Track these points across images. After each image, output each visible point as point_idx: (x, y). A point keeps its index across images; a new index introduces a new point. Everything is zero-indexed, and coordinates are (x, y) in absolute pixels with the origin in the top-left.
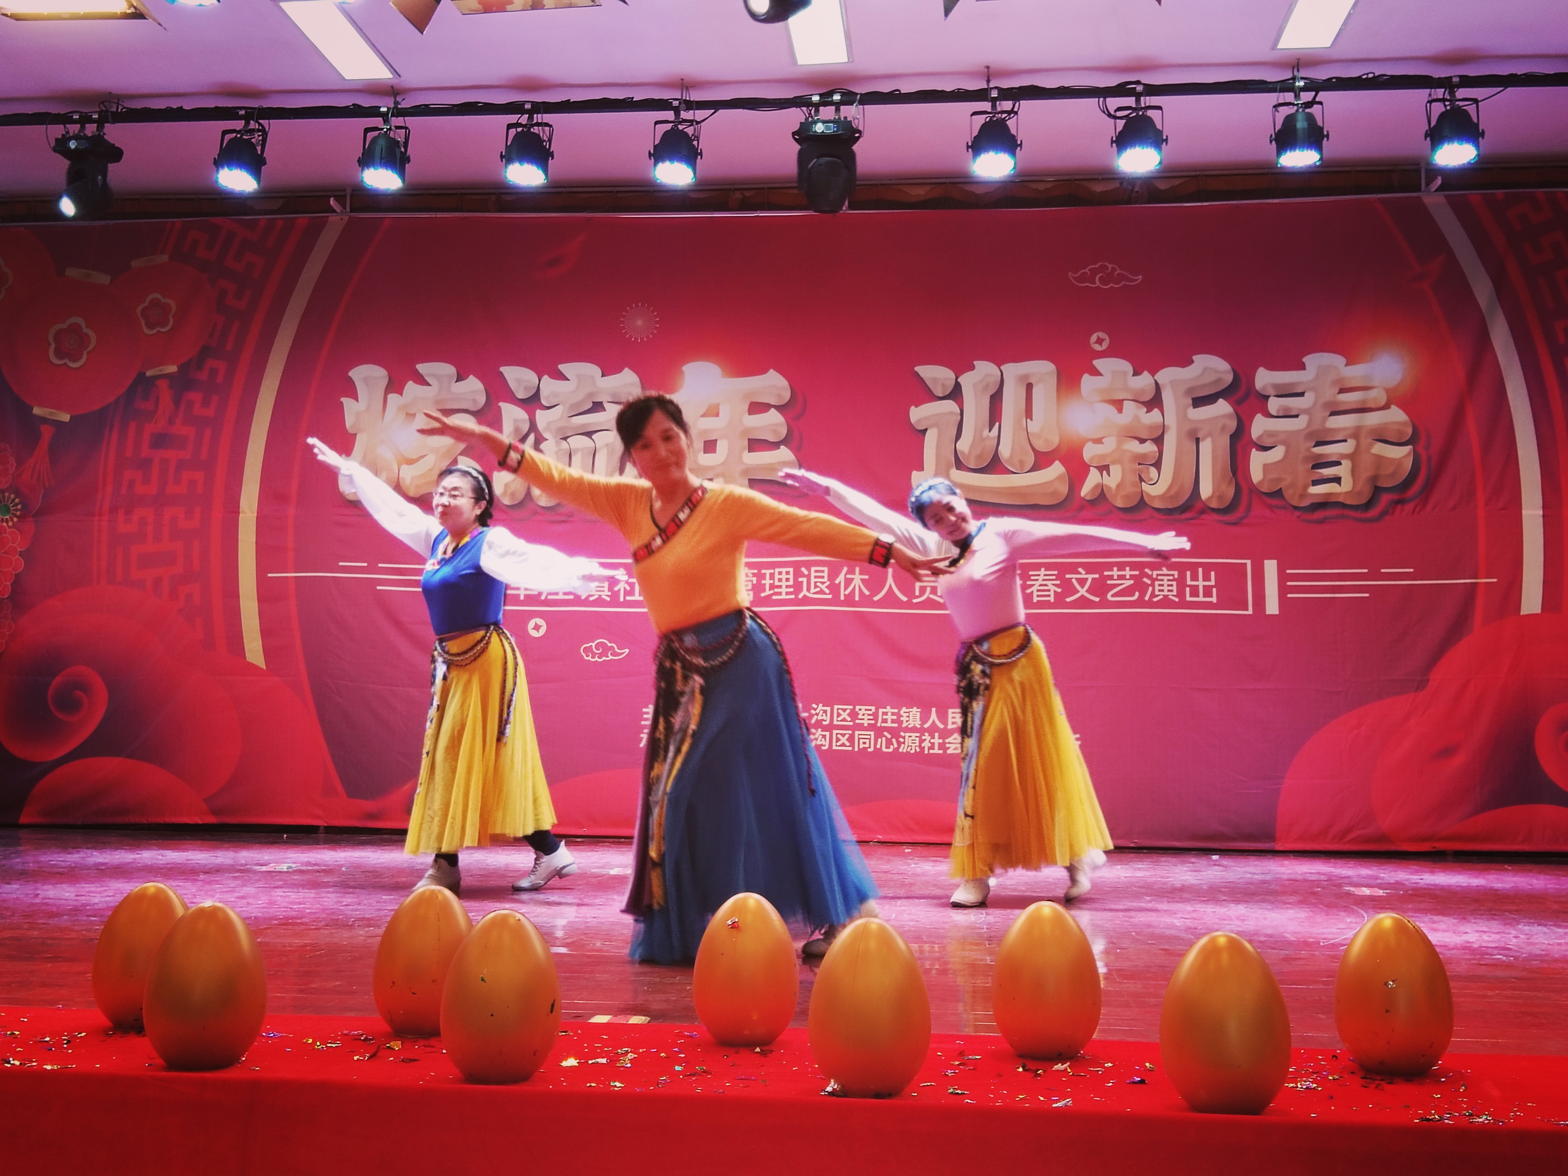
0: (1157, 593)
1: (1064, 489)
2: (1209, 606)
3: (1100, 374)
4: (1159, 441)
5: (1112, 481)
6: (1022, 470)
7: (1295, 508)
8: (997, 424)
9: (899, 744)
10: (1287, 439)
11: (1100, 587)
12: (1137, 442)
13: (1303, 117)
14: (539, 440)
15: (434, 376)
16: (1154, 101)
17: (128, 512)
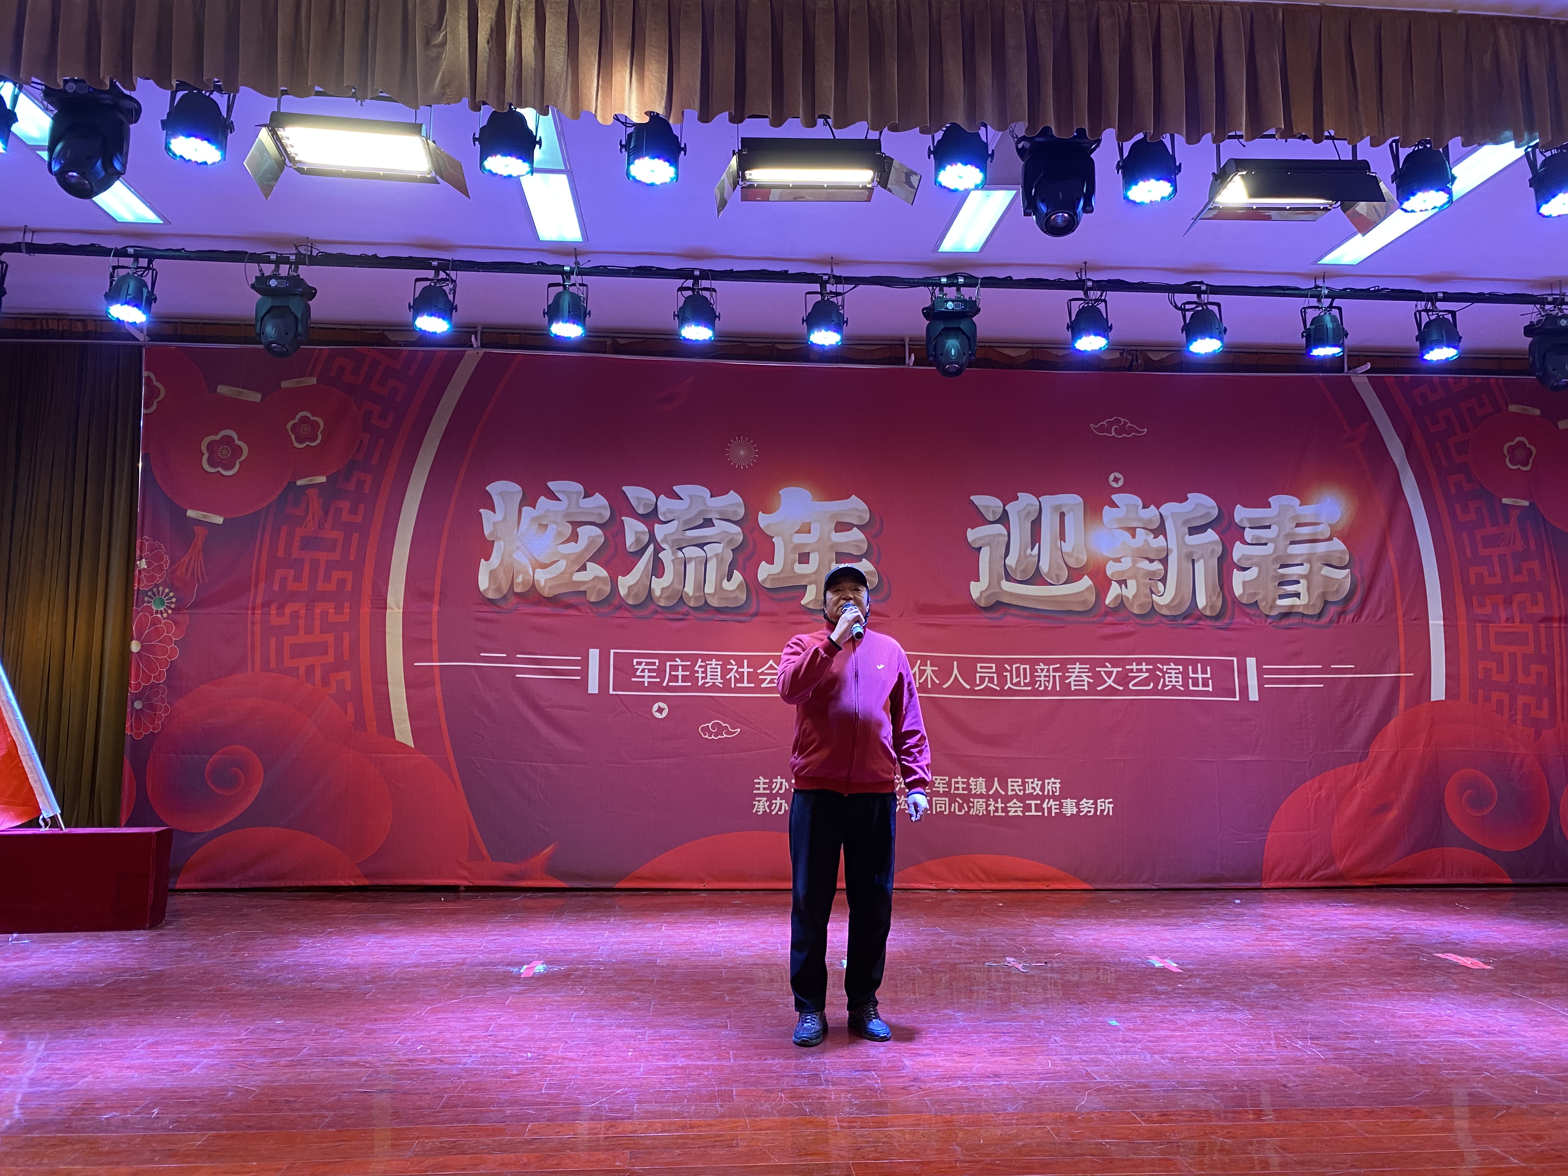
0: (1167, 683)
1: (1093, 599)
2: (1206, 694)
3: (1118, 507)
4: (1164, 561)
5: (1130, 591)
6: (1058, 581)
7: (1268, 616)
8: (1037, 544)
9: (969, 808)
10: (1260, 562)
11: (1124, 679)
12: (1148, 562)
13: (1327, 318)
14: (658, 549)
15: (563, 492)
16: (1213, 298)
17: (281, 607)
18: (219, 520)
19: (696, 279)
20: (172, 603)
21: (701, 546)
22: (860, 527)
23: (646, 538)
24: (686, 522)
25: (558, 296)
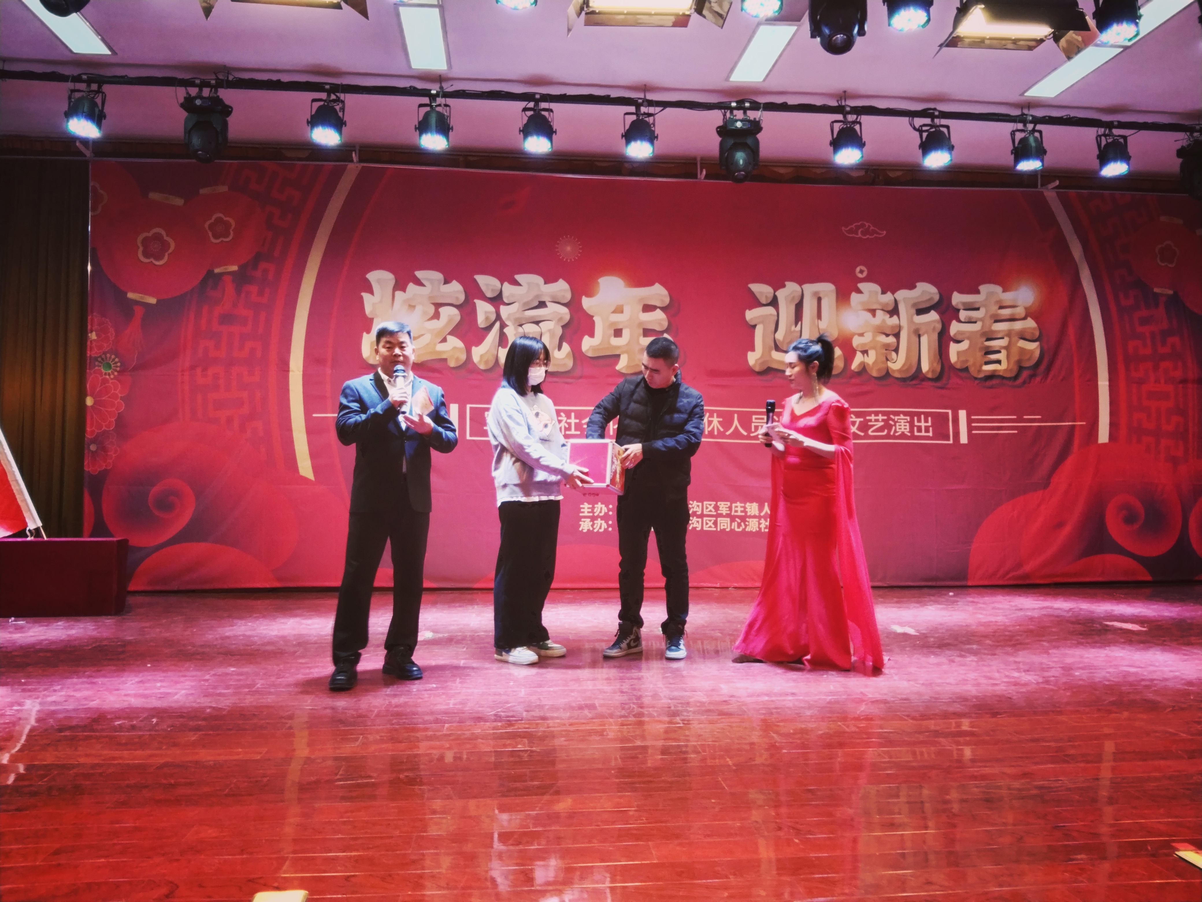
0: (898, 430)
1: (842, 365)
2: (928, 438)
3: (862, 293)
4: (897, 336)
5: (870, 359)
7: (976, 378)
8: (800, 323)
9: (746, 526)
10: (970, 336)
11: (864, 427)
12: (884, 336)
13: (1031, 139)
14: (503, 326)
15: (428, 280)
16: (944, 122)
17: (205, 370)
18: (153, 301)
19: (537, 102)
20: (117, 367)
21: (537, 323)
22: (663, 309)
23: (493, 317)
24: (525, 304)
25: (427, 115)
